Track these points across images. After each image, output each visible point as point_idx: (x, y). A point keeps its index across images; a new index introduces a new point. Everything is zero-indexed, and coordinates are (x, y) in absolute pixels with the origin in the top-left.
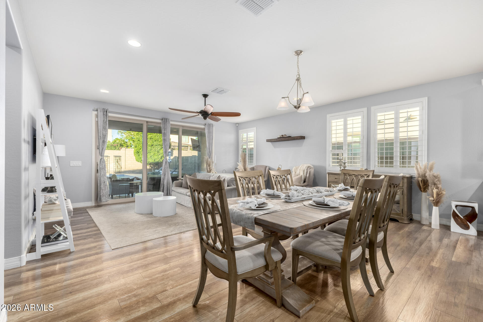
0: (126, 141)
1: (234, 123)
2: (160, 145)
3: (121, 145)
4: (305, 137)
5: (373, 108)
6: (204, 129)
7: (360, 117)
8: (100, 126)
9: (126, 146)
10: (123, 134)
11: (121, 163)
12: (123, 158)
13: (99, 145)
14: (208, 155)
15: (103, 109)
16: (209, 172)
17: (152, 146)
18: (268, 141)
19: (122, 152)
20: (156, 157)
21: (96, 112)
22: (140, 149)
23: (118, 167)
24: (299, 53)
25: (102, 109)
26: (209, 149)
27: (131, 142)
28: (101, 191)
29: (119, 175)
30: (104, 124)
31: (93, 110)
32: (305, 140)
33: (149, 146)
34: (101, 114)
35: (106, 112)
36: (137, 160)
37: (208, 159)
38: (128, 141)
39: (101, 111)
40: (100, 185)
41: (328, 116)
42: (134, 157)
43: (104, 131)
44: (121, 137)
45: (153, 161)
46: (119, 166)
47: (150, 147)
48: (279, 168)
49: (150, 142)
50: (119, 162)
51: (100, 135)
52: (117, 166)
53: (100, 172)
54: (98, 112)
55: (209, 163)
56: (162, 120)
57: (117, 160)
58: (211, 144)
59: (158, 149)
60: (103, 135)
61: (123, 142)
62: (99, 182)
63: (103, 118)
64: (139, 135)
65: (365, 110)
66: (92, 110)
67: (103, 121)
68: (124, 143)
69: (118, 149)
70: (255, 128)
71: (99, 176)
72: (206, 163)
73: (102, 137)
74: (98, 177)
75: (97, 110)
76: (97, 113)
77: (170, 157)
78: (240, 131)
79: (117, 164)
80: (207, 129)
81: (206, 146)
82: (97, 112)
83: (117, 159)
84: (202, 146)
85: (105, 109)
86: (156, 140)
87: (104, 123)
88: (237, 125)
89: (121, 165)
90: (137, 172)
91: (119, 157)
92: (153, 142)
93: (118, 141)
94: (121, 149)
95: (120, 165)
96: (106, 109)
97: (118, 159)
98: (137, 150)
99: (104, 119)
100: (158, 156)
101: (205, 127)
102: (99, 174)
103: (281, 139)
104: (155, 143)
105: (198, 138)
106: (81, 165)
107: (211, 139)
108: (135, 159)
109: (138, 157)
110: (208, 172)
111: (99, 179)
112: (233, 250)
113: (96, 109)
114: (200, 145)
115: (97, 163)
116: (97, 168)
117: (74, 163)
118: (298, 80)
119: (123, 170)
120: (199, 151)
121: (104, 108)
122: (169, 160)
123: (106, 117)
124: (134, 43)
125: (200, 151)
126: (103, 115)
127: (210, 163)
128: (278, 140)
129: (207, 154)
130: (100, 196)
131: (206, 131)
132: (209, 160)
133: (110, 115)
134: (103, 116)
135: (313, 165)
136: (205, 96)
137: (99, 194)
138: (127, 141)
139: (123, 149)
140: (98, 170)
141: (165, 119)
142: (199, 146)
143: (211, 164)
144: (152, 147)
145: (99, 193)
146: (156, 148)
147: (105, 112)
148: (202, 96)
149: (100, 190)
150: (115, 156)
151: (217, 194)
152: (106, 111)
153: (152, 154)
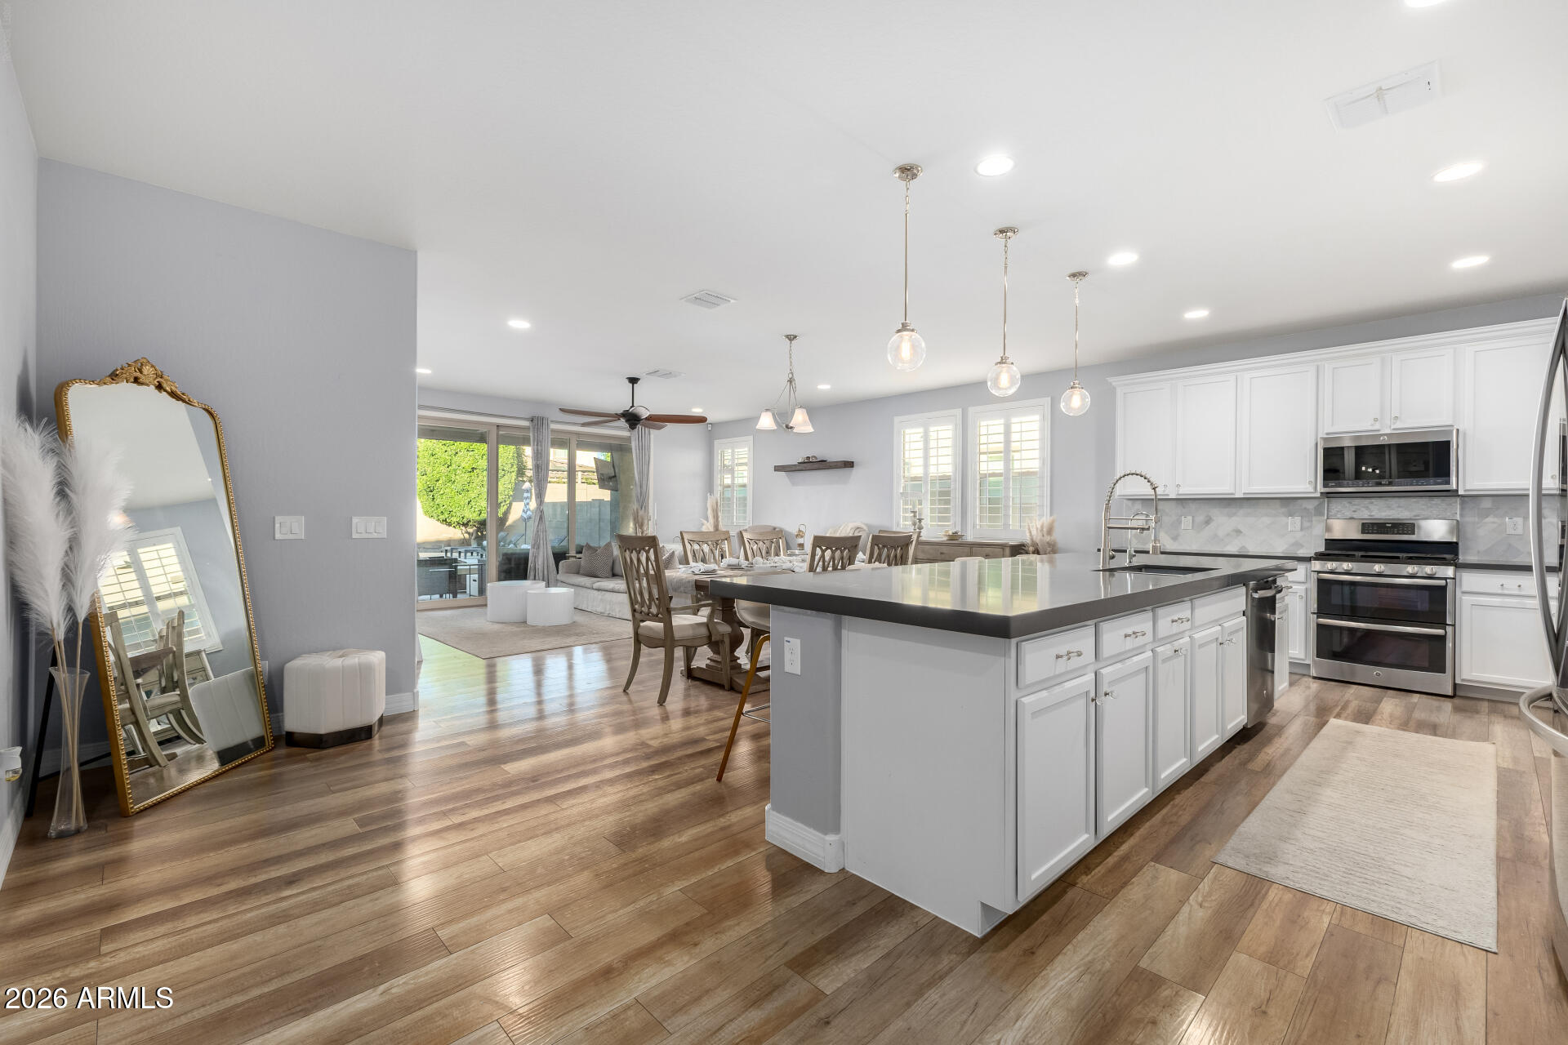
4: (853, 462)
5: (971, 410)
6: (629, 439)
7: (951, 427)
14: (638, 501)
17: (473, 471)
18: (778, 469)
22: (437, 481)
24: (791, 338)
26: (641, 487)
32: (855, 470)
33: (464, 470)
36: (426, 512)
37: (639, 511)
41: (897, 419)
45: (473, 515)
47: (467, 475)
48: (800, 531)
49: (466, 460)
55: (640, 520)
56: (532, 421)
58: (645, 474)
65: (958, 412)
70: (751, 438)
72: (634, 519)
77: (528, 504)
78: (717, 443)
80: (636, 440)
81: (633, 477)
84: (622, 478)
88: (710, 429)
92: (476, 460)
98: (428, 483)
101: (631, 435)
103: (805, 465)
105: (612, 455)
107: (645, 463)
109: (431, 504)
112: (669, 611)
114: (617, 475)
118: (791, 381)
120: (614, 489)
122: (526, 513)
124: (519, 324)
125: (617, 491)
127: (643, 519)
128: (798, 468)
129: (634, 499)
131: (634, 445)
132: (641, 513)
135: (866, 525)
136: (633, 381)
141: (538, 419)
142: (615, 476)
143: (646, 522)
144: (472, 474)
148: (627, 381)
151: (652, 550)
153: (473, 496)
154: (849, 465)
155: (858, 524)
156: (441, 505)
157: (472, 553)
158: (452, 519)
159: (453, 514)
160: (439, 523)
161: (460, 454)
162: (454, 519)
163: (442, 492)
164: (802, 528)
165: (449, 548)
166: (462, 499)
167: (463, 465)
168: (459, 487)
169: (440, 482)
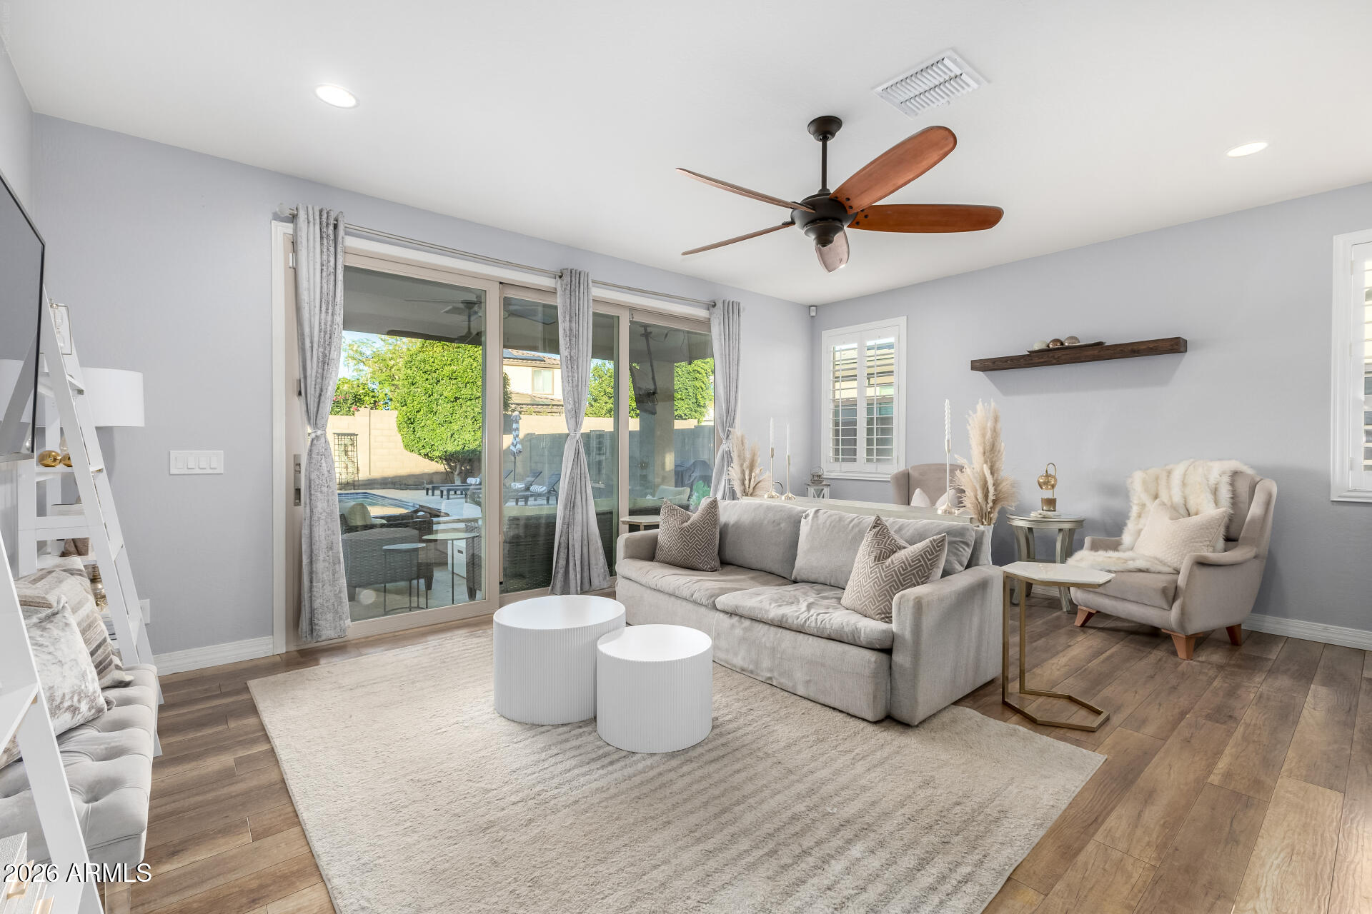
0: (371, 386)
1: (801, 305)
2: (479, 397)
3: (358, 400)
6: (707, 323)
8: (309, 290)
9: (372, 402)
10: (361, 366)
11: (355, 456)
12: (362, 441)
13: (305, 378)
15: (321, 211)
16: (751, 495)
17: (456, 401)
18: (982, 366)
19: (359, 421)
20: (468, 436)
21: (289, 228)
22: (418, 412)
23: (346, 468)
25: (317, 213)
27: (387, 389)
28: (315, 589)
29: (351, 494)
30: (324, 281)
31: (277, 217)
32: (1189, 357)
33: (446, 400)
34: (309, 234)
35: (336, 227)
36: (407, 446)
38: (376, 386)
39: (311, 220)
40: (311, 563)
42: (399, 438)
43: (327, 312)
44: (355, 374)
45: (458, 449)
46: (350, 465)
47: (450, 405)
48: (1047, 475)
49: (449, 388)
50: (350, 453)
51: (307, 330)
52: (343, 465)
53: (311, 500)
54: (296, 224)
56: (561, 277)
57: (346, 446)
58: (732, 381)
59: (473, 409)
60: (320, 331)
61: (364, 389)
62: (305, 547)
63: (322, 252)
64: (414, 368)
66: (271, 217)
67: (322, 265)
68: (366, 394)
69: (349, 413)
70: (902, 321)
71: (307, 522)
73: (316, 339)
74: (301, 524)
75: (293, 218)
76: (295, 230)
78: (826, 335)
79: (343, 460)
80: (720, 324)
82: (291, 225)
83: (343, 442)
85: (328, 213)
86: (468, 383)
87: (324, 274)
88: (813, 314)
89: (356, 461)
90: (405, 484)
91: (349, 437)
92: (459, 389)
93: (346, 388)
94: (358, 410)
95: (353, 462)
96: (333, 215)
97: (348, 441)
98: (408, 414)
99: (325, 257)
100: (473, 434)
101: (710, 314)
102: (302, 510)
103: (1058, 354)
104: (466, 392)
106: (220, 470)
107: (733, 361)
108: (401, 445)
109: (412, 437)
110: (747, 495)
111: (305, 532)
113: (287, 213)
115: (296, 457)
116: (297, 479)
117: (186, 461)
119: (363, 475)
121: (327, 207)
123: (332, 249)
126: (322, 238)
127: (753, 455)
128: (1036, 361)
130: (312, 611)
131: (715, 332)
133: (351, 242)
134: (322, 244)
137: (306, 603)
138: (374, 386)
139: (364, 411)
140: (298, 491)
141: (574, 272)
145: (306, 595)
146: (469, 409)
147: (331, 227)
149: (311, 582)
150: (338, 434)
152: (332, 222)
153: (456, 428)
154: (1175, 346)
155: (1234, 465)
156: (422, 439)
157: (455, 493)
158: (434, 453)
159: (436, 448)
160: (421, 458)
161: (442, 382)
162: (437, 454)
163: (423, 424)
164: (1051, 471)
165: (430, 486)
166: (444, 432)
167: (445, 394)
168: (442, 419)
169: (421, 413)
